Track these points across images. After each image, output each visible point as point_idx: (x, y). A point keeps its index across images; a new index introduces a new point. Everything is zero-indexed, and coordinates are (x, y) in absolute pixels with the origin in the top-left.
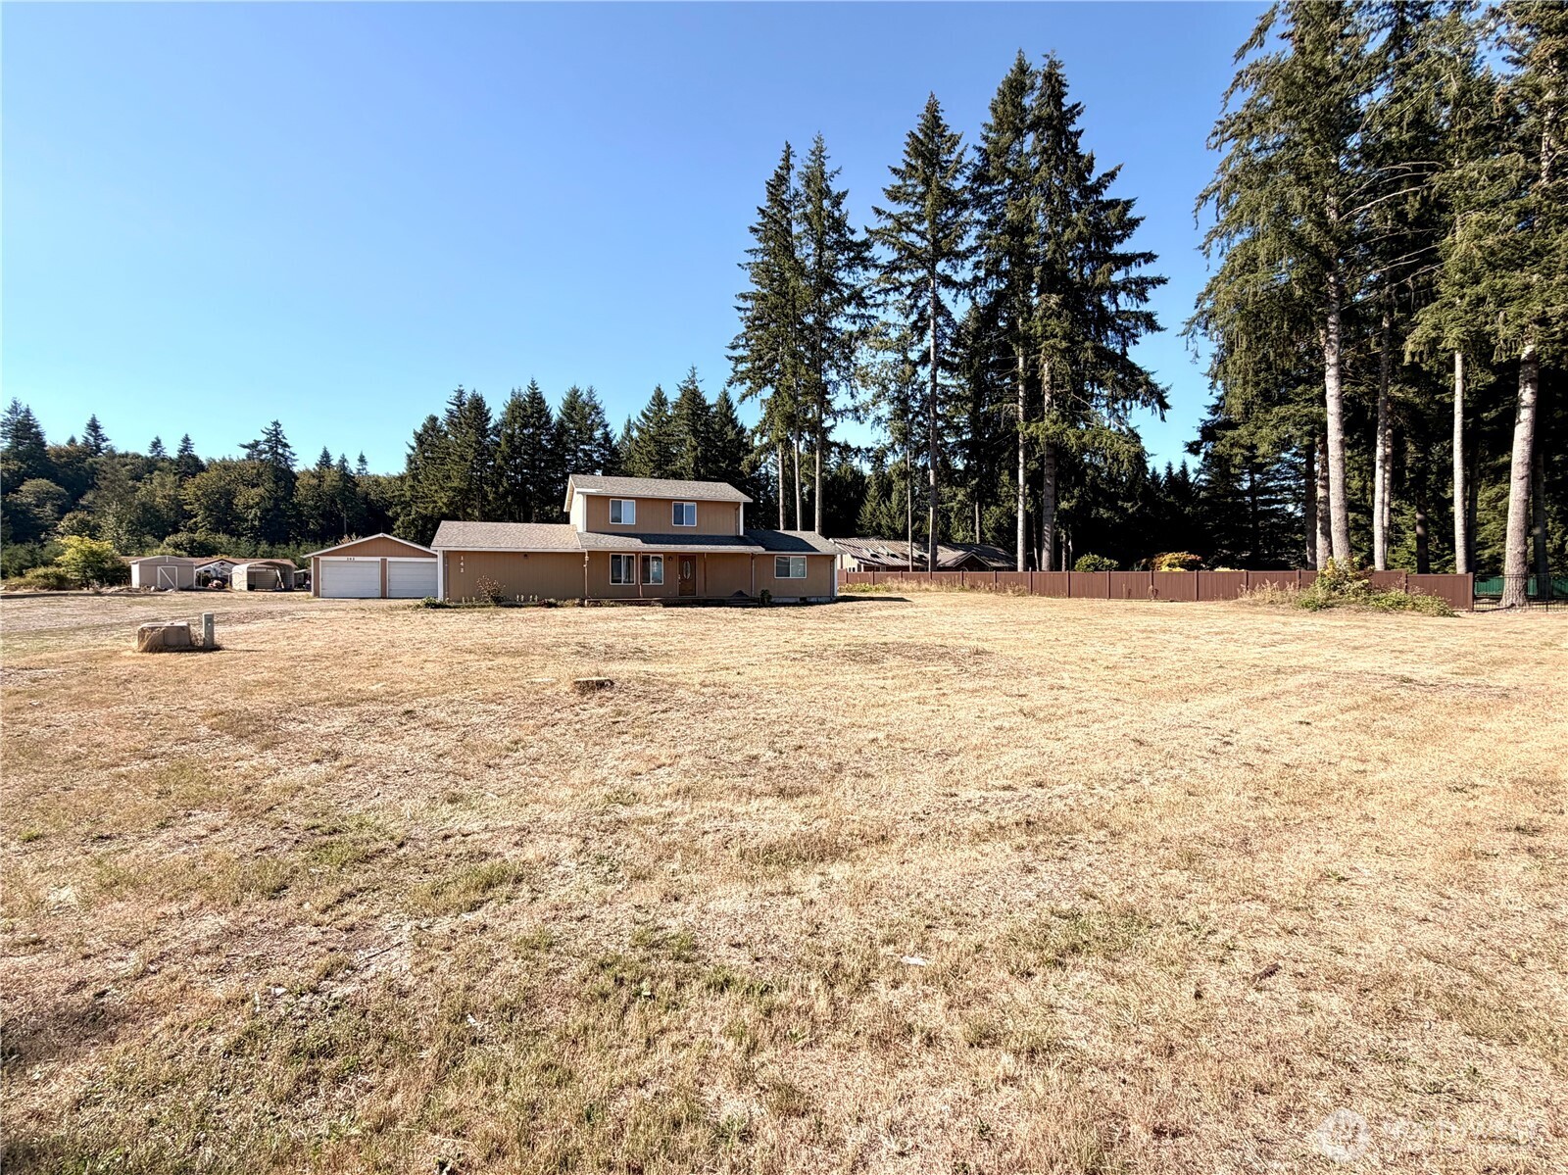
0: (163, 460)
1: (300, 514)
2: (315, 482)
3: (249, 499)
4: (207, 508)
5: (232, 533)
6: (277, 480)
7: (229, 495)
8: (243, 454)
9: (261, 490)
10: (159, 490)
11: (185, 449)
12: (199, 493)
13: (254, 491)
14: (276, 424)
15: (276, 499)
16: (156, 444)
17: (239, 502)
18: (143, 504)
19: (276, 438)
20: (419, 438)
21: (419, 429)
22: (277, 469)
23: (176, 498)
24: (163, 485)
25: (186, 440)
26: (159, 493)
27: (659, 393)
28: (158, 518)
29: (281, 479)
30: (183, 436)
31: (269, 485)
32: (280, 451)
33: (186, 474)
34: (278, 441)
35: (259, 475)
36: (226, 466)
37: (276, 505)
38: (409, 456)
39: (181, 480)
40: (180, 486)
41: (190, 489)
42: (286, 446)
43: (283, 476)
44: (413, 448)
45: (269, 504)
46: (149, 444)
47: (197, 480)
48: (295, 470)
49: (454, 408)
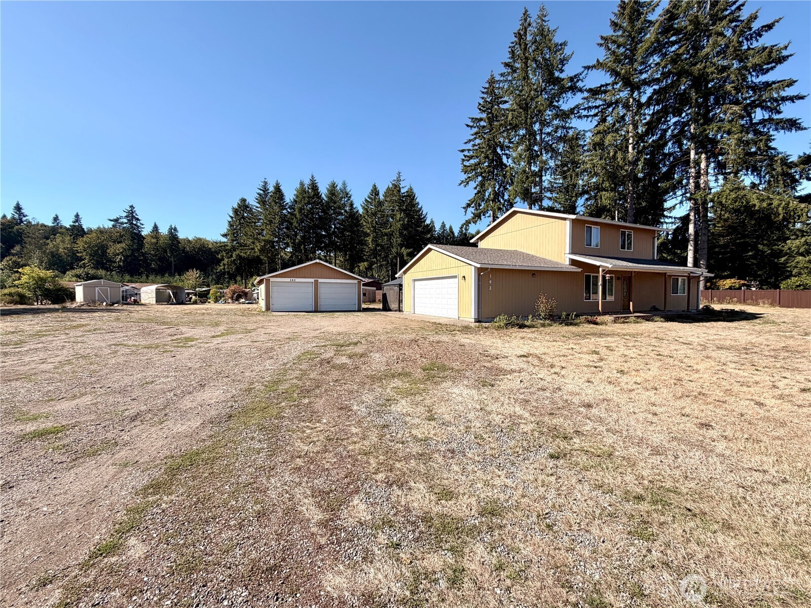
0: (61, 227)
1: (145, 259)
2: (154, 241)
3: (116, 250)
4: (91, 255)
5: (107, 269)
6: (133, 239)
7: (103, 248)
8: (111, 224)
9: (123, 245)
10: (61, 245)
11: (76, 221)
12: (86, 246)
13: (118, 246)
14: (132, 207)
15: (132, 250)
16: (56, 219)
17: (110, 251)
18: (52, 253)
19: (131, 215)
20: (236, 211)
21: (236, 206)
22: (132, 233)
23: (72, 249)
24: (63, 242)
25: (77, 216)
26: (61, 246)
27: (375, 188)
28: (61, 261)
29: (135, 239)
30: (75, 213)
31: (129, 242)
32: (134, 222)
33: (77, 235)
34: (133, 217)
35: (121, 236)
36: (101, 231)
37: (133, 254)
38: (229, 222)
39: (74, 239)
40: (75, 243)
41: (81, 244)
42: (138, 219)
43: (137, 237)
44: (232, 218)
45: (129, 253)
46: (52, 218)
47: (85, 239)
48: (143, 234)
49: (262, 192)
